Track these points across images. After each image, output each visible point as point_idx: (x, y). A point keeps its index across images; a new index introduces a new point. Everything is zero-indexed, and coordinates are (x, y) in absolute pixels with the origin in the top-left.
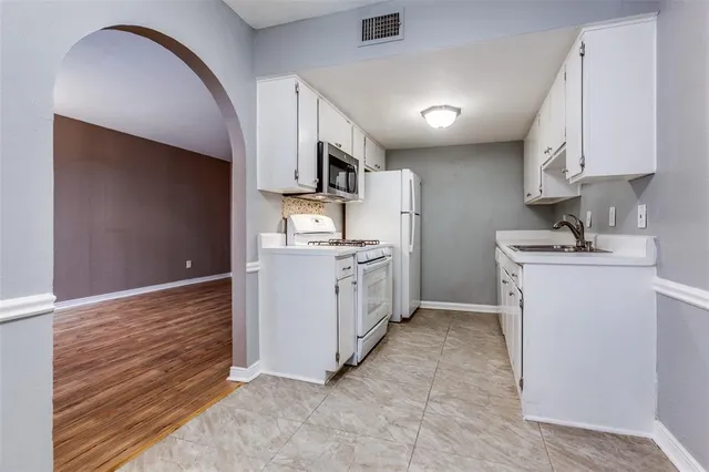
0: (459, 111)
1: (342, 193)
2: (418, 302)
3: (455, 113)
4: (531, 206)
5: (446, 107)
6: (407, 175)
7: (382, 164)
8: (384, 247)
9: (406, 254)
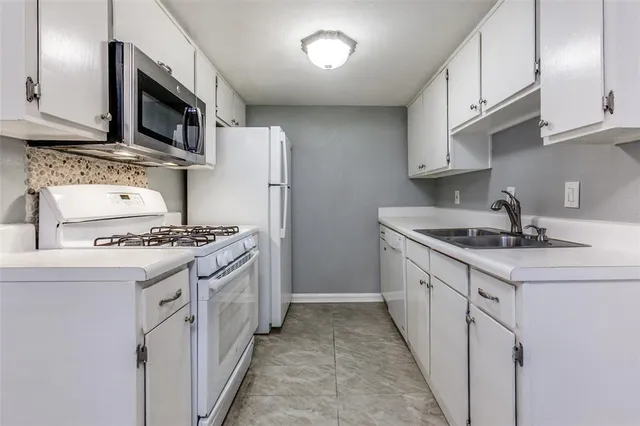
0: (353, 44)
1: (178, 152)
2: (289, 295)
3: (347, 48)
4: (417, 181)
5: (339, 34)
6: (277, 135)
7: (242, 118)
8: (246, 236)
9: (277, 241)
